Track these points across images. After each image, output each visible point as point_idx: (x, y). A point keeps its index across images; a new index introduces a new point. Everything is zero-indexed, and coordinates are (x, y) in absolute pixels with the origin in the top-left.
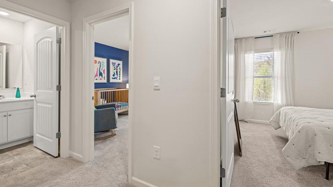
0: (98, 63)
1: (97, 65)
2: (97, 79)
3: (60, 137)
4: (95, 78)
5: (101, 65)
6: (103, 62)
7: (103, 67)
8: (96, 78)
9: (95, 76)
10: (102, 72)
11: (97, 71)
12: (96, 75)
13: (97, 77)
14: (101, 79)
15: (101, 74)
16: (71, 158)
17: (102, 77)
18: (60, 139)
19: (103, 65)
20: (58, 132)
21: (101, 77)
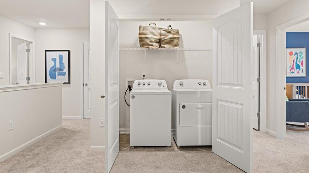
0: (295, 55)
1: (294, 57)
2: (293, 73)
3: (260, 116)
4: (291, 70)
5: (299, 56)
6: (301, 53)
7: (300, 59)
8: (291, 72)
9: (291, 69)
10: (300, 65)
11: (294, 63)
12: (293, 68)
13: (293, 70)
14: (298, 73)
15: (298, 67)
16: (267, 133)
17: (300, 69)
18: (260, 117)
19: (300, 56)
20: (258, 112)
21: (298, 70)
